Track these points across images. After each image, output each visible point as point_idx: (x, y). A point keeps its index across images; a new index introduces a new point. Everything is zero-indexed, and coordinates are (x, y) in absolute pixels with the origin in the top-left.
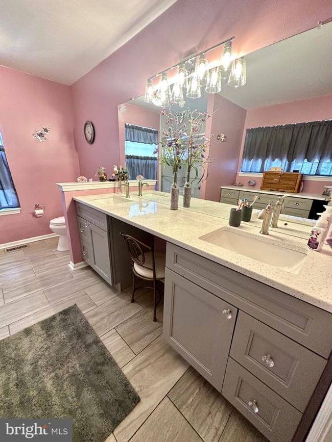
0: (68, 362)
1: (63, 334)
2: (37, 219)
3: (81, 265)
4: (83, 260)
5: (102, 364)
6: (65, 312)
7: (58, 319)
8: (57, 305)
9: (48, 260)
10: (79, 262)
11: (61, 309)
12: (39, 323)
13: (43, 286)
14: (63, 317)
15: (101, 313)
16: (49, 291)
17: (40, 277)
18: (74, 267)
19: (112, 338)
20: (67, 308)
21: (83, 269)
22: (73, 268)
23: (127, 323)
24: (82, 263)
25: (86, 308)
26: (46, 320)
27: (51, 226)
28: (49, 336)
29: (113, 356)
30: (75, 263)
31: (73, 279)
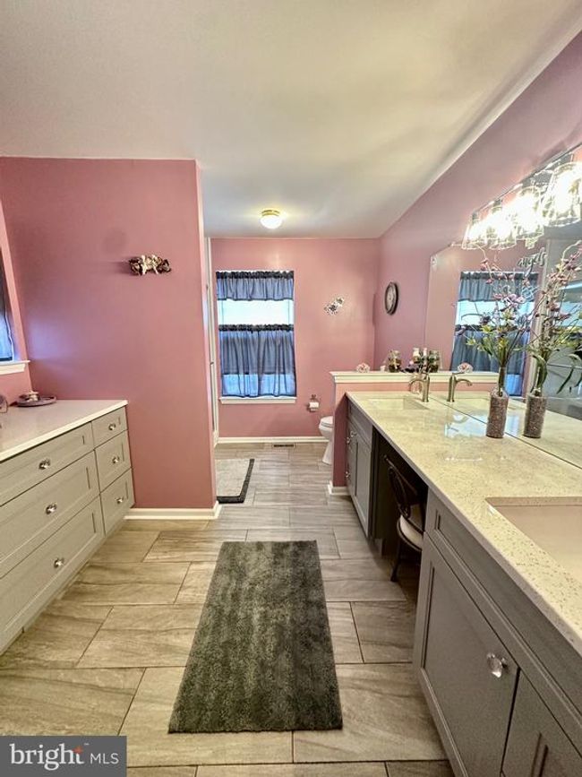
0: (281, 607)
1: (288, 570)
2: (311, 414)
3: (341, 491)
4: (345, 485)
5: (316, 638)
6: (301, 545)
7: (291, 549)
8: (296, 532)
9: (307, 471)
10: (340, 486)
11: (298, 539)
12: (272, 542)
13: (292, 501)
14: (297, 549)
15: (341, 570)
16: (295, 510)
17: (292, 489)
18: (333, 492)
19: (341, 613)
20: (305, 540)
21: (343, 498)
22: (330, 492)
23: (371, 606)
24: (343, 488)
25: (326, 553)
26: (279, 544)
27: (321, 427)
28: (275, 563)
29: (332, 638)
30: (334, 485)
31: (325, 507)
